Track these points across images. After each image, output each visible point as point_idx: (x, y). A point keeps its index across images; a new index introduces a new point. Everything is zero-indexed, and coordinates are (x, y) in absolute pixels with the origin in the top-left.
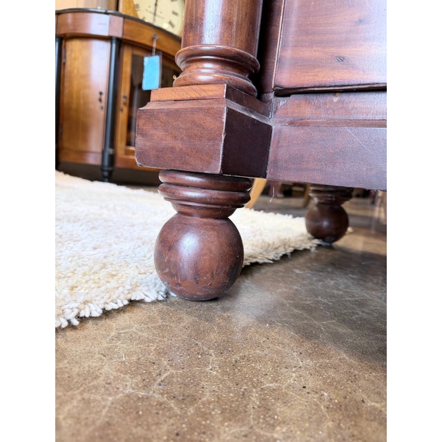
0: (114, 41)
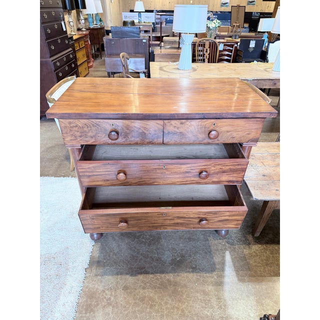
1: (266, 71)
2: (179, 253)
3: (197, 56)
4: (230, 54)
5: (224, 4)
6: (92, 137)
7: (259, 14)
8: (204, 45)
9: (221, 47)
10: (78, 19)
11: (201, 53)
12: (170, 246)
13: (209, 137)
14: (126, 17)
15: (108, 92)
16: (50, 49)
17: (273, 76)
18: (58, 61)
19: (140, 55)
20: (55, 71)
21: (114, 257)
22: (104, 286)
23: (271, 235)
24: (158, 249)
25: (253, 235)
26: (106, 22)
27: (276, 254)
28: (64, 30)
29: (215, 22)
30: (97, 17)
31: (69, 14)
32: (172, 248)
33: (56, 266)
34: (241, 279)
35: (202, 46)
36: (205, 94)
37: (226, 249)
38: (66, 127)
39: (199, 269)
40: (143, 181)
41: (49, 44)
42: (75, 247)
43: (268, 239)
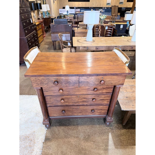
1: (128, 41)
2: (87, 134)
3: (95, 32)
4: (111, 31)
5: (108, 4)
6: (46, 84)
7: (125, 8)
8: (99, 27)
9: (107, 28)
10: (38, 14)
11: (97, 31)
12: (83, 131)
13: (100, 84)
14: (61, 11)
15: (53, 61)
16: (25, 32)
17: (131, 44)
18: (29, 38)
19: (68, 32)
20: (27, 43)
21: (57, 136)
22: (52, 151)
23: (131, 124)
24: (77, 132)
25: (122, 124)
26: (51, 14)
27: (133, 134)
28: (32, 22)
29: (104, 16)
30: (47, 12)
31: (34, 12)
32: (84, 131)
33: (29, 141)
34: (116, 147)
35: (97, 28)
36: (98, 62)
37: (109, 132)
38: (34, 80)
39: (97, 142)
40: (70, 93)
41: (25, 30)
42: (38, 131)
43: (129, 126)
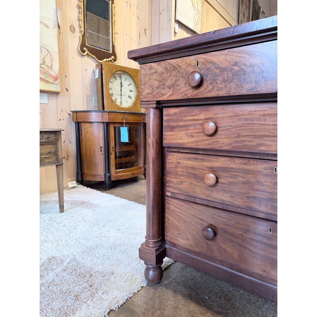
0: (105, 124)
